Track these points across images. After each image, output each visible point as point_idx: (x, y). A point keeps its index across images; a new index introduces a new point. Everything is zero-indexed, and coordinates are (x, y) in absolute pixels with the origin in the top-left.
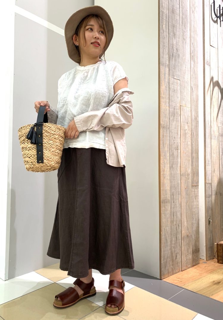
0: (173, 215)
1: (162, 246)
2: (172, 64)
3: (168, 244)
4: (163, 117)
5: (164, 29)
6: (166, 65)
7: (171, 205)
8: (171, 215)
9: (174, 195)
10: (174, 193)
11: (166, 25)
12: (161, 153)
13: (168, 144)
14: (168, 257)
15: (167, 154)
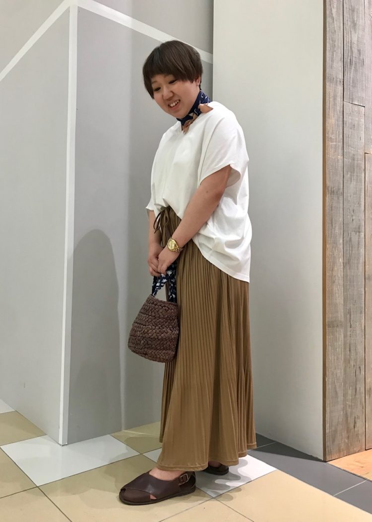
0: (350, 349)
1: (327, 402)
2: (348, 78)
3: (339, 400)
4: (331, 173)
5: (334, 15)
6: (338, 80)
7: (346, 331)
8: (345, 348)
9: (352, 313)
10: (352, 311)
11: (337, 9)
12: (328, 239)
13: (340, 221)
14: (338, 423)
15: (339, 241)
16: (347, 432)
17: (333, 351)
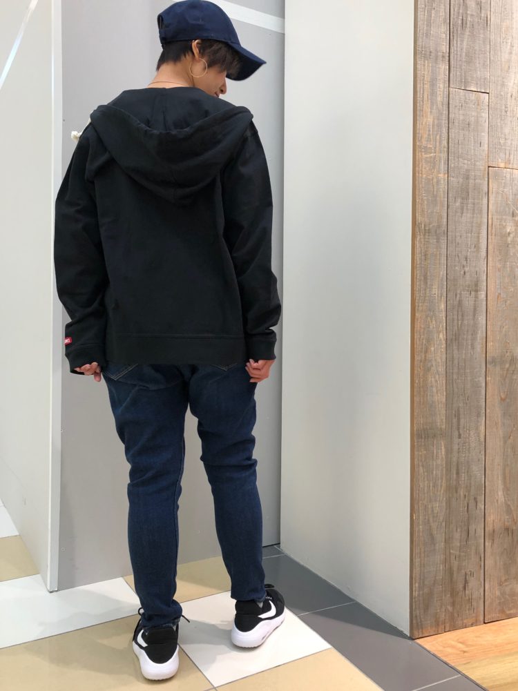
0: (458, 470)
2: (459, 49)
3: (437, 548)
6: (440, 54)
7: (450, 444)
8: (448, 470)
9: (462, 416)
12: (418, 305)
13: (441, 276)
14: (435, 581)
15: (438, 306)
16: (452, 595)
17: (426, 474)
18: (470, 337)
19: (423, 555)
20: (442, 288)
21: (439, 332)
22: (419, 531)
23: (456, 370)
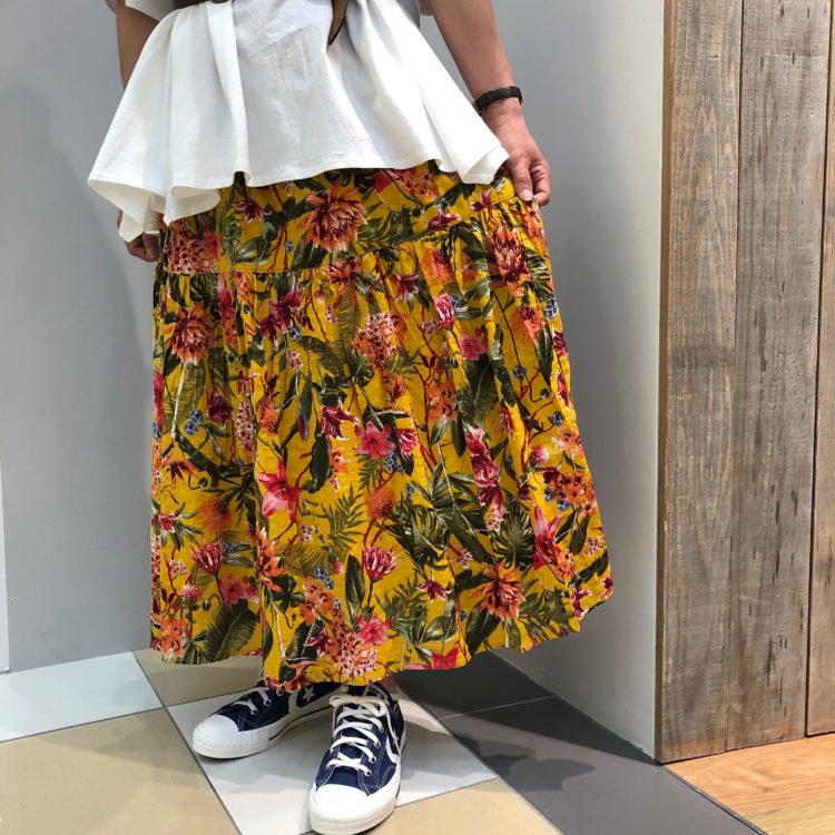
0: (759, 435)
7: (744, 379)
13: (730, 17)
14: (707, 655)
15: (723, 83)
16: (742, 682)
17: (691, 440)
18: (790, 154)
19: (683, 603)
20: (732, 43)
21: (722, 142)
22: (675, 556)
23: (758, 226)
